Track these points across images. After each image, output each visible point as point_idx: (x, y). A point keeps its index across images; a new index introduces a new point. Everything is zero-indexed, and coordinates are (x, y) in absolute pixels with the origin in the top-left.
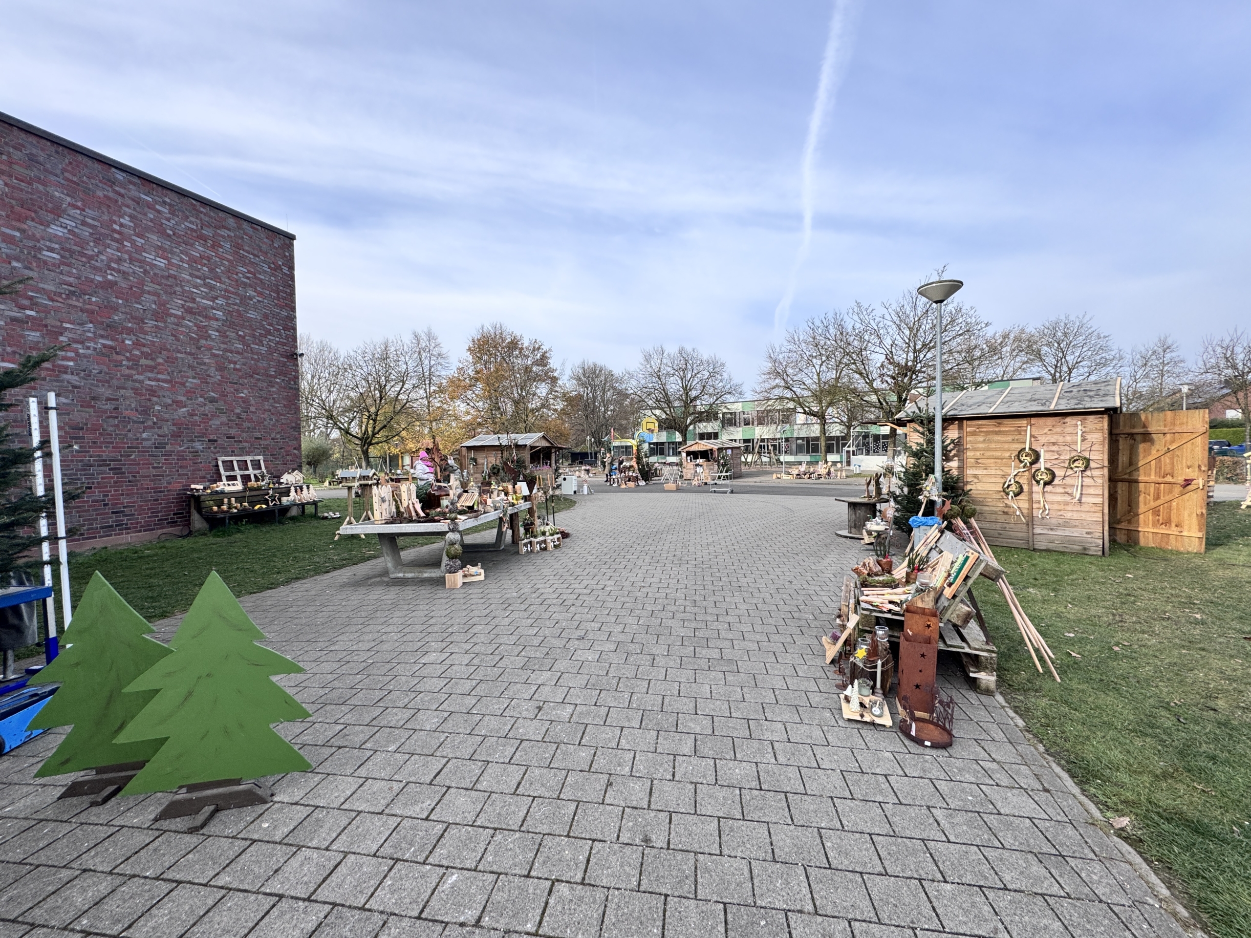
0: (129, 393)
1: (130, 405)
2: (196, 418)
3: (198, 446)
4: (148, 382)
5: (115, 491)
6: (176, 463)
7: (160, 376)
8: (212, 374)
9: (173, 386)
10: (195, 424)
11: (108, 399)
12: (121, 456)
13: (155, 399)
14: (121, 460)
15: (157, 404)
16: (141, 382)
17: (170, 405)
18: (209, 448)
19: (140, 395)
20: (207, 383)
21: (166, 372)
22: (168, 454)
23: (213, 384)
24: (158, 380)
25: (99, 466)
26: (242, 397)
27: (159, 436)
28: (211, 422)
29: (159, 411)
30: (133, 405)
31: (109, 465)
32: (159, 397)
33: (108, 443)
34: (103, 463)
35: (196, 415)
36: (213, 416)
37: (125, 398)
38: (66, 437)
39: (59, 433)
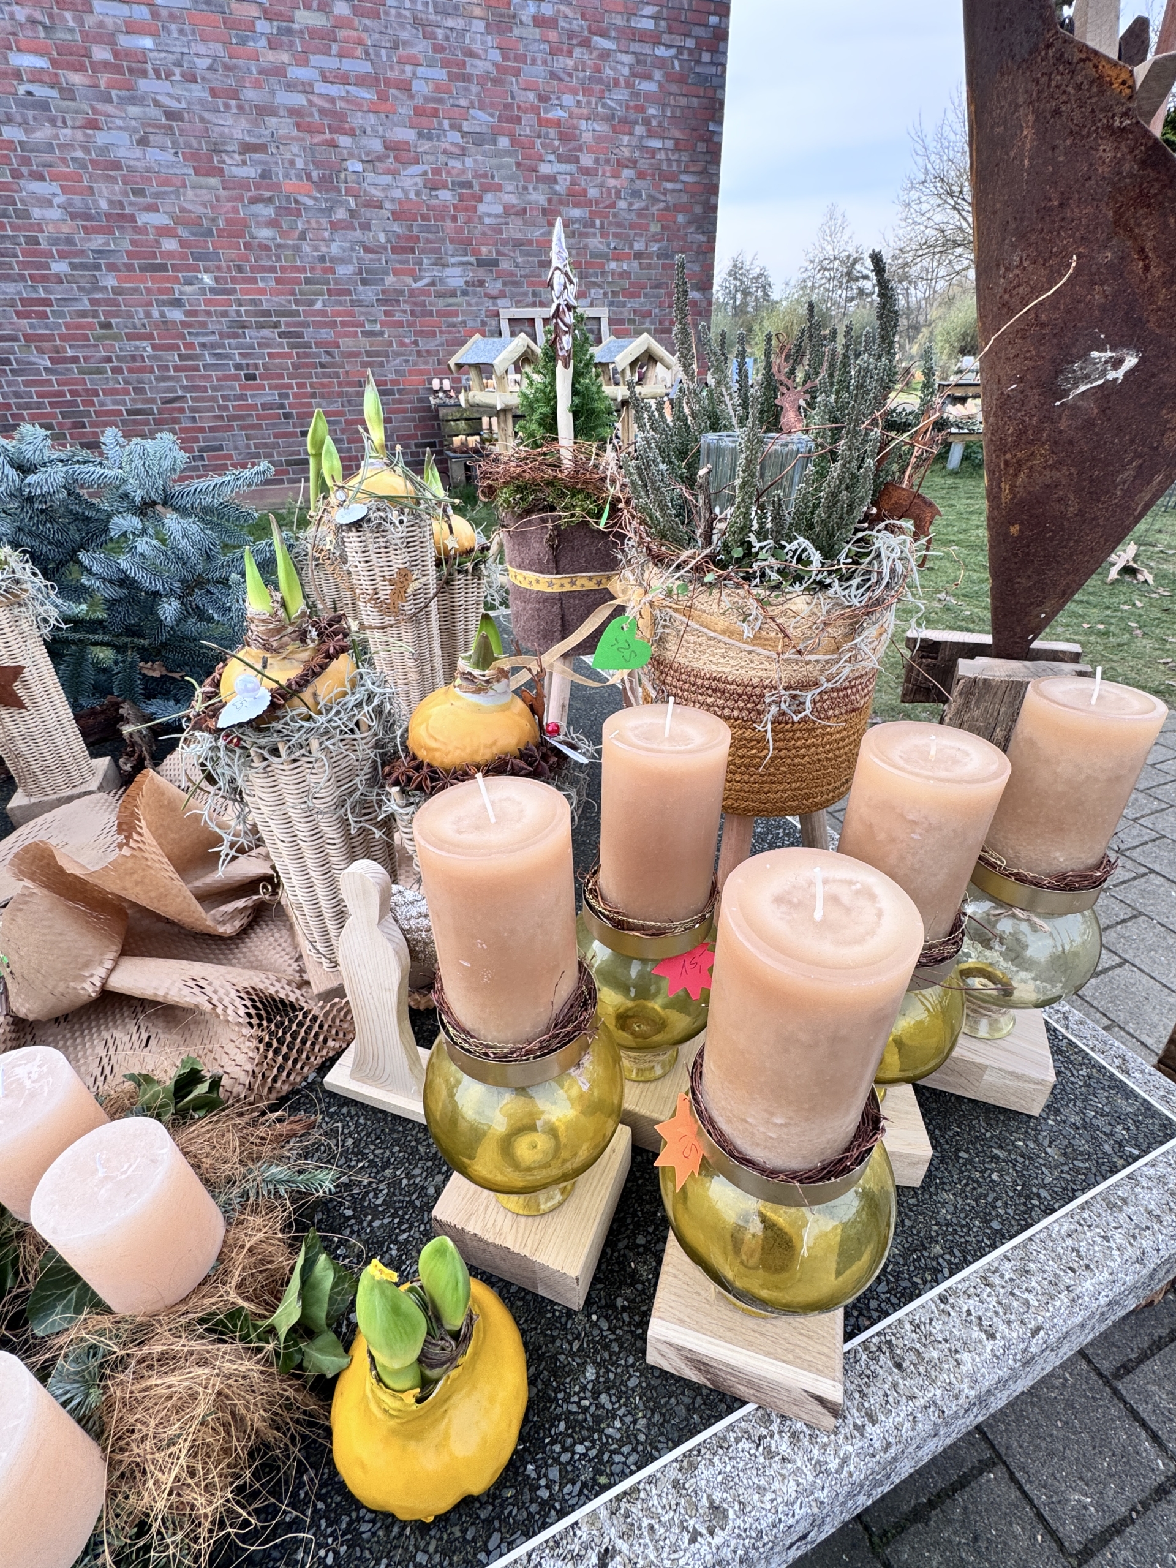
0: (283, 126)
1: (292, 163)
2: (445, 195)
3: (455, 278)
4: (320, 88)
5: (301, 386)
6: (411, 324)
7: (347, 65)
8: (477, 47)
9: (383, 97)
10: (441, 213)
11: (246, 148)
12: (297, 302)
13: (344, 141)
14: (296, 314)
15: (351, 155)
16: (306, 88)
17: (380, 159)
18: (481, 283)
19: (310, 130)
20: (467, 78)
21: (359, 51)
22: (389, 300)
23: (483, 79)
24: (343, 79)
25: (261, 326)
26: (558, 123)
27: (367, 250)
28: (482, 208)
29: (361, 178)
30: (300, 164)
31: (276, 325)
32: (352, 133)
33: (264, 269)
34: (265, 318)
35: (445, 186)
36: (485, 188)
37: (280, 142)
38: (184, 257)
39: (170, 244)
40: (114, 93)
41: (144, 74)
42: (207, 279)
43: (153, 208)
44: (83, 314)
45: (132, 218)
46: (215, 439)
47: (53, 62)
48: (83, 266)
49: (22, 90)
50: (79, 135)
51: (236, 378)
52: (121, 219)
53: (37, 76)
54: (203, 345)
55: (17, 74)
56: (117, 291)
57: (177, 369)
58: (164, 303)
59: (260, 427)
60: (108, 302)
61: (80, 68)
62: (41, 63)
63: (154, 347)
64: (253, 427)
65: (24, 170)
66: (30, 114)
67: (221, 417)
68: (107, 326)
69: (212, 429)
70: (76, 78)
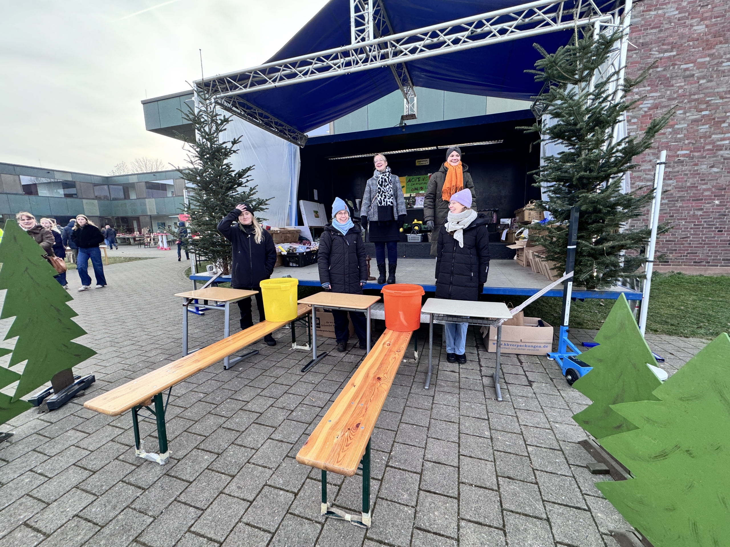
38: (711, 196)
39: (706, 193)
40: (707, 156)
41: (721, 150)
42: (717, 202)
43: (706, 184)
44: (665, 213)
45: (697, 187)
46: (695, 250)
47: (691, 152)
48: (673, 201)
49: (677, 159)
50: (690, 168)
51: (713, 231)
52: (694, 187)
53: (684, 155)
54: (705, 222)
55: (678, 156)
56: (680, 207)
57: (691, 228)
58: (697, 210)
59: (716, 247)
60: (675, 210)
61: (700, 151)
62: (688, 152)
63: (685, 222)
64: (713, 247)
65: (667, 178)
66: (676, 165)
67: (702, 244)
68: (673, 216)
69: (695, 247)
70: (696, 154)
